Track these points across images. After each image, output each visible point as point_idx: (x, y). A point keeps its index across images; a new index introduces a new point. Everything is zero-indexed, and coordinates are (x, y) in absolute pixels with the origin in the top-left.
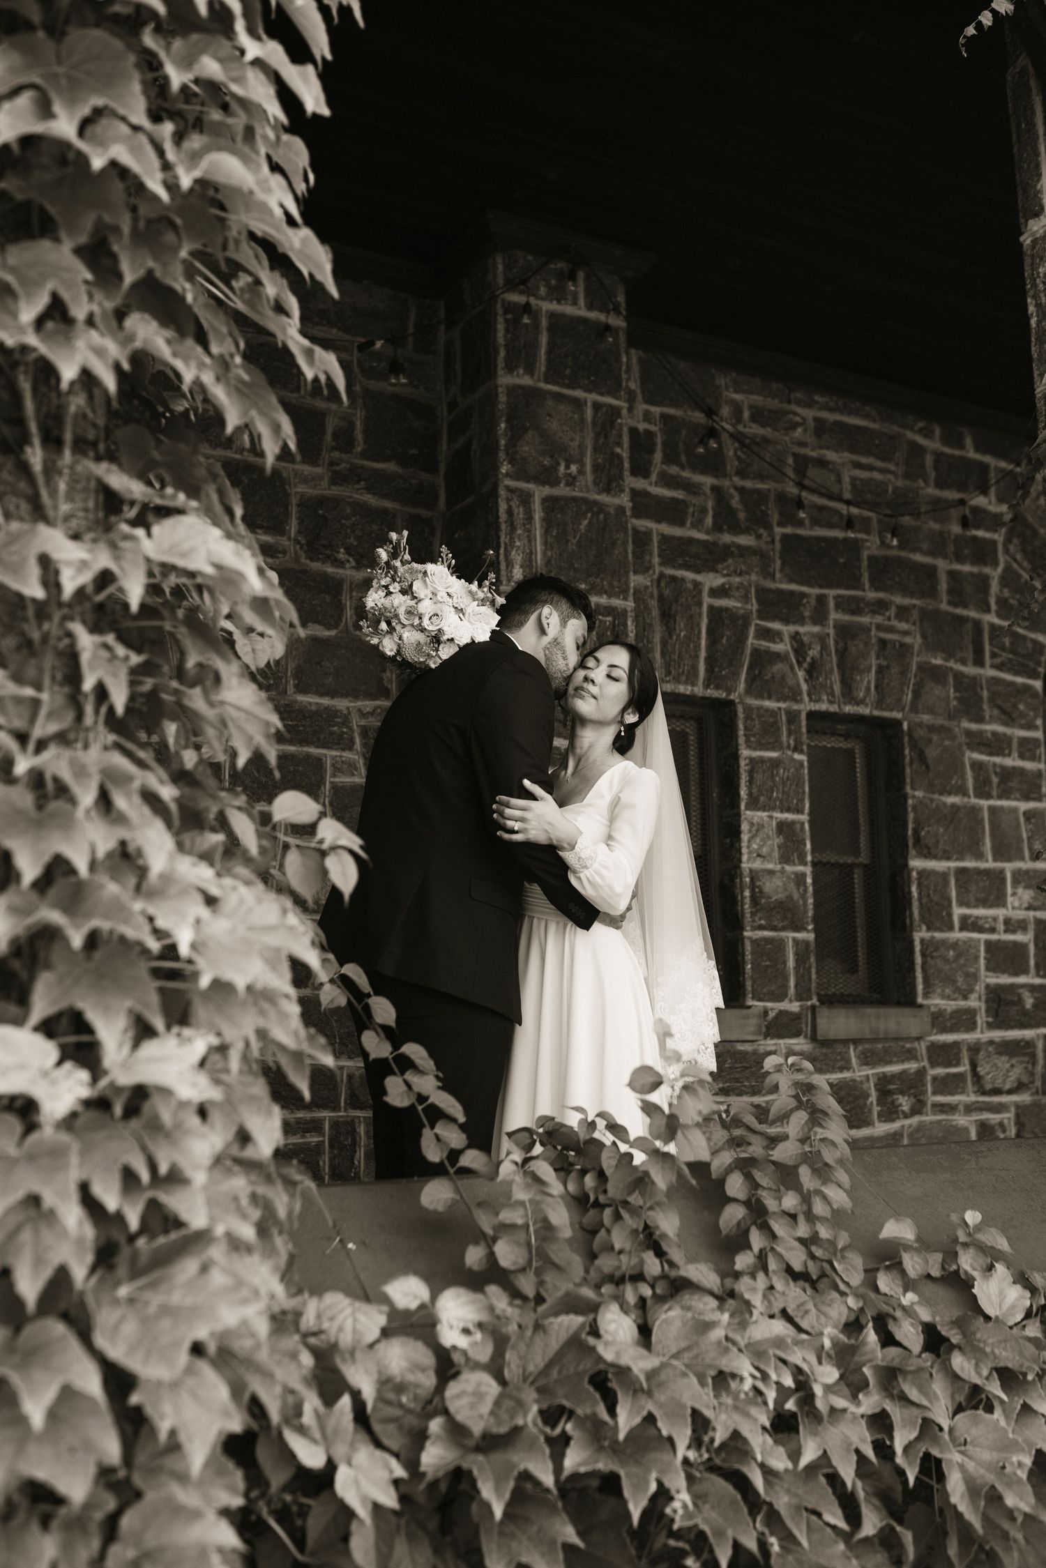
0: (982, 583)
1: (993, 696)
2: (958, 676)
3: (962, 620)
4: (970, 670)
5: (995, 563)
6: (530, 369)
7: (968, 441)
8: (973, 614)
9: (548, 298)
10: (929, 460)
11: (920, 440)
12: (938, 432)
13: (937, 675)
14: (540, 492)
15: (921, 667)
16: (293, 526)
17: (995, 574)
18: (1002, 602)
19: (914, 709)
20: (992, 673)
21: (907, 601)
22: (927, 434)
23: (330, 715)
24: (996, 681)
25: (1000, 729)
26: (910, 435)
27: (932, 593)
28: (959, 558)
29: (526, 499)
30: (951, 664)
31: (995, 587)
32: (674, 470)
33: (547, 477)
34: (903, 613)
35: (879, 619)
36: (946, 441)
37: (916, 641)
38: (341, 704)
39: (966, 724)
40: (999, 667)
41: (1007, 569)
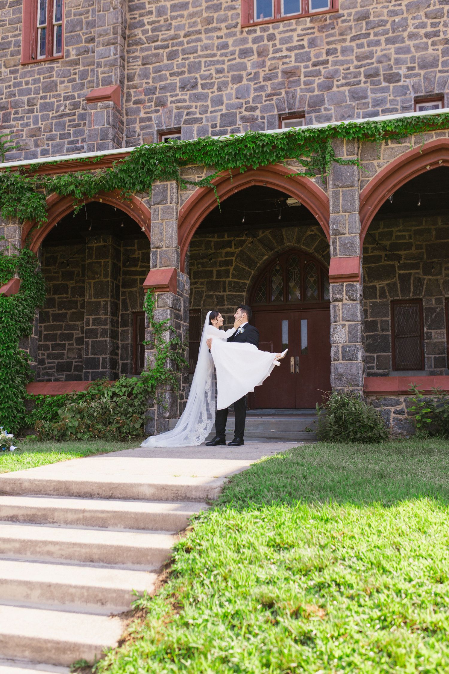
0: (228, 271)
1: (228, 298)
2: (217, 296)
3: (219, 282)
4: (222, 294)
5: (232, 265)
6: (91, 258)
7: (226, 236)
8: (224, 279)
9: (95, 243)
10: (212, 244)
11: (211, 239)
12: (216, 236)
13: (210, 297)
14: (93, 281)
15: (206, 295)
16: (70, 292)
17: (231, 268)
18: (233, 275)
19: (204, 306)
20: (228, 293)
21: (203, 280)
22: (213, 237)
23: (75, 325)
24: (229, 295)
25: (230, 307)
26: (207, 239)
27: (212, 276)
28: (220, 266)
29: (90, 284)
30: (216, 293)
31: (231, 271)
32: (144, 264)
33: (94, 278)
34: (202, 283)
35: (195, 286)
36: (218, 237)
37: (205, 289)
38: (77, 323)
39: (218, 307)
40: (231, 291)
41: (236, 266)
